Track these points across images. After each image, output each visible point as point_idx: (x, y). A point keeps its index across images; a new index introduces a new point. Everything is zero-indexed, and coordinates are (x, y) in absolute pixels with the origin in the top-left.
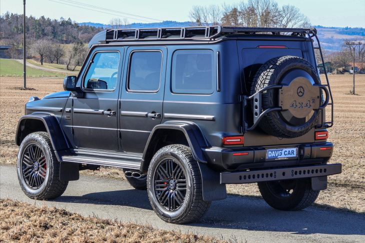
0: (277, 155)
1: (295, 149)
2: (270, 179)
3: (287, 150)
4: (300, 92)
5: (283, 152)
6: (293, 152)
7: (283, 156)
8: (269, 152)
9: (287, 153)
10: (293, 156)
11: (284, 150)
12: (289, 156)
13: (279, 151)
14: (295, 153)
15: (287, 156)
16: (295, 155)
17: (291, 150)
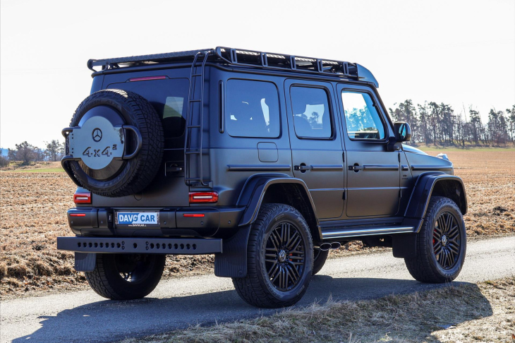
0: (131, 220)
1: (155, 214)
2: (116, 250)
3: (146, 214)
4: (97, 135)
5: (139, 216)
6: (153, 218)
7: (139, 222)
8: (120, 216)
9: (145, 218)
10: (152, 223)
11: (141, 214)
12: (148, 222)
13: (134, 214)
14: (156, 219)
15: (145, 222)
16: (156, 223)
17: (150, 214)
